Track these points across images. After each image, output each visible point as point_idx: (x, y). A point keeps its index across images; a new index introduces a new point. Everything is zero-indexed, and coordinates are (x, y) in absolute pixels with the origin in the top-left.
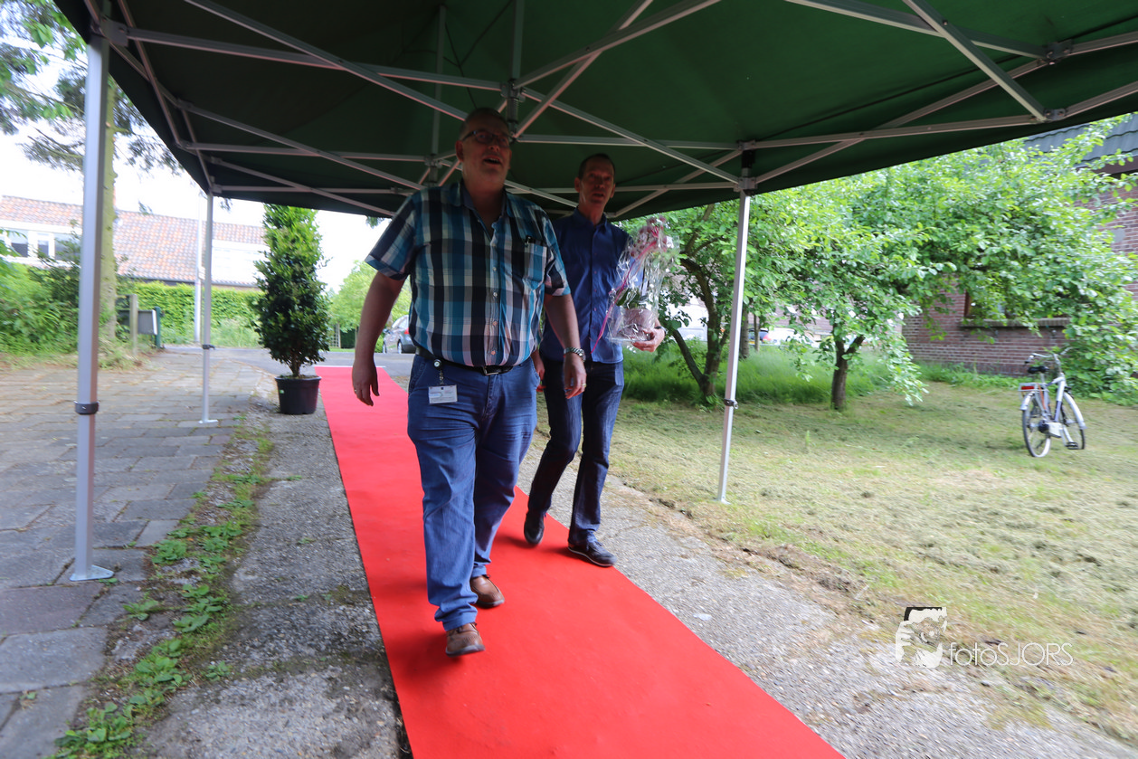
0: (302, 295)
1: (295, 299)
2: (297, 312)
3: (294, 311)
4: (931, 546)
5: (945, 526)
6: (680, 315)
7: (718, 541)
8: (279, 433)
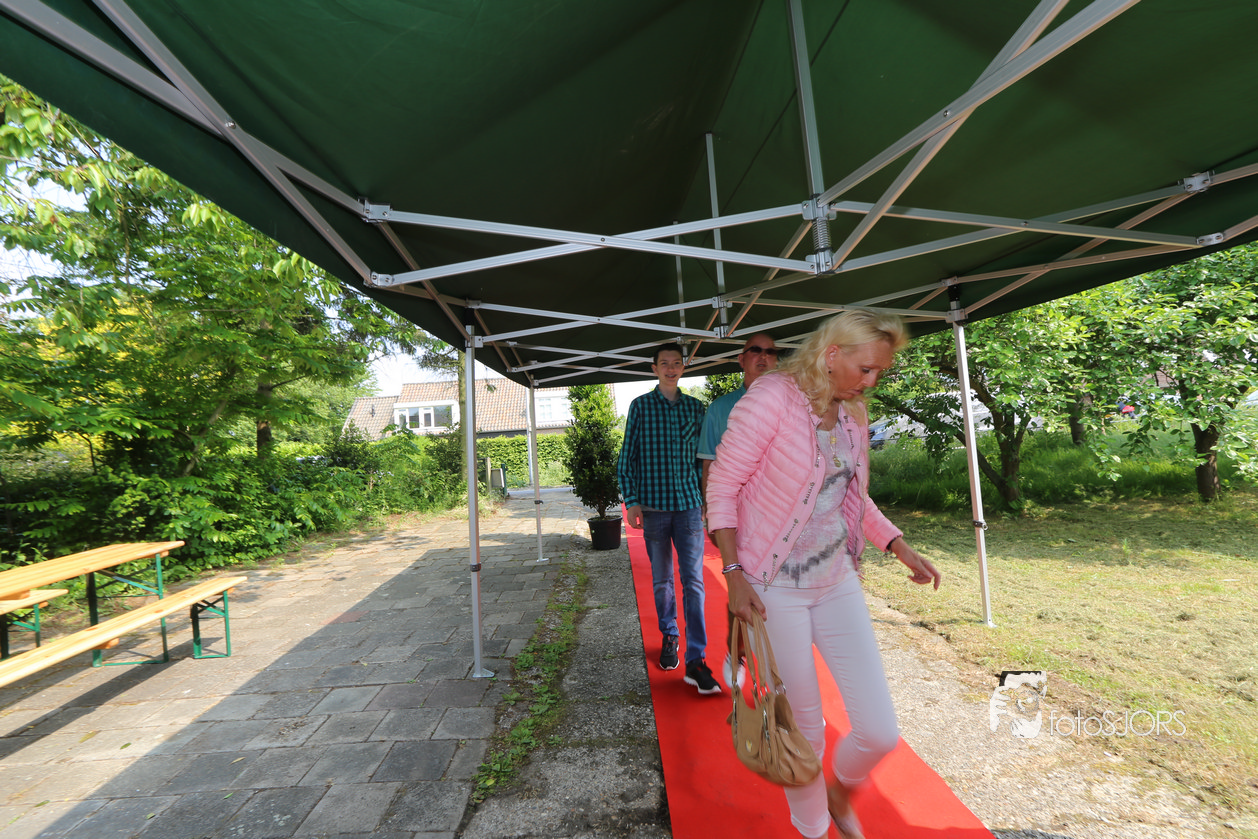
0: (601, 452)
1: (596, 456)
2: (598, 467)
4: (1242, 679)
7: (972, 665)
8: (592, 567)
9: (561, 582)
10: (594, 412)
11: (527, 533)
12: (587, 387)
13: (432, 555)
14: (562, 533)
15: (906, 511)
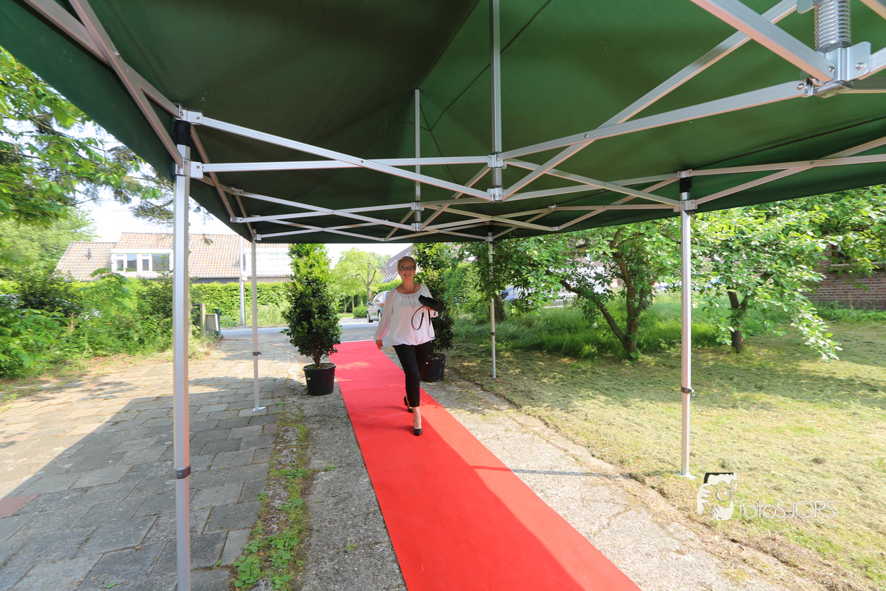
0: (319, 307)
1: (315, 310)
2: (316, 320)
3: (314, 319)
6: (606, 292)
7: (701, 527)
8: (311, 416)
9: (282, 438)
10: (314, 269)
11: (241, 377)
12: (308, 245)
13: (136, 407)
14: (276, 377)
15: (556, 358)
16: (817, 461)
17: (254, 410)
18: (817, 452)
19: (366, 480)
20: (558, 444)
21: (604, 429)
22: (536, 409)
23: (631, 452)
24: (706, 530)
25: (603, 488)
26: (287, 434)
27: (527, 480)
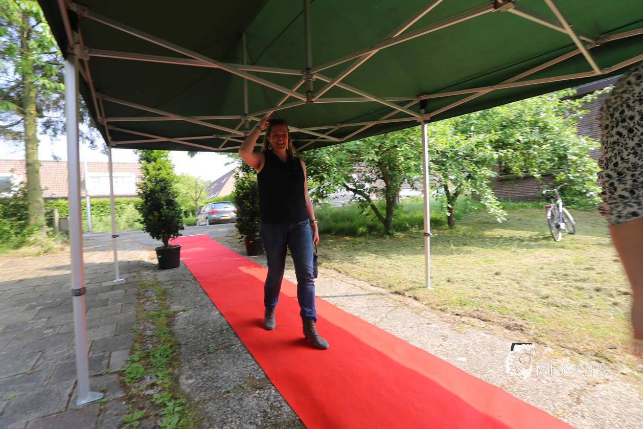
3: (163, 210)
4: (547, 297)
5: (545, 285)
7: (439, 311)
8: (164, 282)
9: (143, 295)
10: (161, 171)
12: (155, 152)
15: (341, 237)
16: (497, 274)
17: (115, 281)
18: (497, 270)
19: (217, 313)
20: (349, 282)
21: (377, 270)
22: (331, 264)
23: (395, 281)
24: (442, 313)
25: (380, 300)
26: (147, 293)
27: (331, 301)
